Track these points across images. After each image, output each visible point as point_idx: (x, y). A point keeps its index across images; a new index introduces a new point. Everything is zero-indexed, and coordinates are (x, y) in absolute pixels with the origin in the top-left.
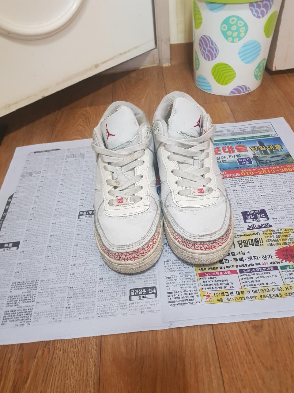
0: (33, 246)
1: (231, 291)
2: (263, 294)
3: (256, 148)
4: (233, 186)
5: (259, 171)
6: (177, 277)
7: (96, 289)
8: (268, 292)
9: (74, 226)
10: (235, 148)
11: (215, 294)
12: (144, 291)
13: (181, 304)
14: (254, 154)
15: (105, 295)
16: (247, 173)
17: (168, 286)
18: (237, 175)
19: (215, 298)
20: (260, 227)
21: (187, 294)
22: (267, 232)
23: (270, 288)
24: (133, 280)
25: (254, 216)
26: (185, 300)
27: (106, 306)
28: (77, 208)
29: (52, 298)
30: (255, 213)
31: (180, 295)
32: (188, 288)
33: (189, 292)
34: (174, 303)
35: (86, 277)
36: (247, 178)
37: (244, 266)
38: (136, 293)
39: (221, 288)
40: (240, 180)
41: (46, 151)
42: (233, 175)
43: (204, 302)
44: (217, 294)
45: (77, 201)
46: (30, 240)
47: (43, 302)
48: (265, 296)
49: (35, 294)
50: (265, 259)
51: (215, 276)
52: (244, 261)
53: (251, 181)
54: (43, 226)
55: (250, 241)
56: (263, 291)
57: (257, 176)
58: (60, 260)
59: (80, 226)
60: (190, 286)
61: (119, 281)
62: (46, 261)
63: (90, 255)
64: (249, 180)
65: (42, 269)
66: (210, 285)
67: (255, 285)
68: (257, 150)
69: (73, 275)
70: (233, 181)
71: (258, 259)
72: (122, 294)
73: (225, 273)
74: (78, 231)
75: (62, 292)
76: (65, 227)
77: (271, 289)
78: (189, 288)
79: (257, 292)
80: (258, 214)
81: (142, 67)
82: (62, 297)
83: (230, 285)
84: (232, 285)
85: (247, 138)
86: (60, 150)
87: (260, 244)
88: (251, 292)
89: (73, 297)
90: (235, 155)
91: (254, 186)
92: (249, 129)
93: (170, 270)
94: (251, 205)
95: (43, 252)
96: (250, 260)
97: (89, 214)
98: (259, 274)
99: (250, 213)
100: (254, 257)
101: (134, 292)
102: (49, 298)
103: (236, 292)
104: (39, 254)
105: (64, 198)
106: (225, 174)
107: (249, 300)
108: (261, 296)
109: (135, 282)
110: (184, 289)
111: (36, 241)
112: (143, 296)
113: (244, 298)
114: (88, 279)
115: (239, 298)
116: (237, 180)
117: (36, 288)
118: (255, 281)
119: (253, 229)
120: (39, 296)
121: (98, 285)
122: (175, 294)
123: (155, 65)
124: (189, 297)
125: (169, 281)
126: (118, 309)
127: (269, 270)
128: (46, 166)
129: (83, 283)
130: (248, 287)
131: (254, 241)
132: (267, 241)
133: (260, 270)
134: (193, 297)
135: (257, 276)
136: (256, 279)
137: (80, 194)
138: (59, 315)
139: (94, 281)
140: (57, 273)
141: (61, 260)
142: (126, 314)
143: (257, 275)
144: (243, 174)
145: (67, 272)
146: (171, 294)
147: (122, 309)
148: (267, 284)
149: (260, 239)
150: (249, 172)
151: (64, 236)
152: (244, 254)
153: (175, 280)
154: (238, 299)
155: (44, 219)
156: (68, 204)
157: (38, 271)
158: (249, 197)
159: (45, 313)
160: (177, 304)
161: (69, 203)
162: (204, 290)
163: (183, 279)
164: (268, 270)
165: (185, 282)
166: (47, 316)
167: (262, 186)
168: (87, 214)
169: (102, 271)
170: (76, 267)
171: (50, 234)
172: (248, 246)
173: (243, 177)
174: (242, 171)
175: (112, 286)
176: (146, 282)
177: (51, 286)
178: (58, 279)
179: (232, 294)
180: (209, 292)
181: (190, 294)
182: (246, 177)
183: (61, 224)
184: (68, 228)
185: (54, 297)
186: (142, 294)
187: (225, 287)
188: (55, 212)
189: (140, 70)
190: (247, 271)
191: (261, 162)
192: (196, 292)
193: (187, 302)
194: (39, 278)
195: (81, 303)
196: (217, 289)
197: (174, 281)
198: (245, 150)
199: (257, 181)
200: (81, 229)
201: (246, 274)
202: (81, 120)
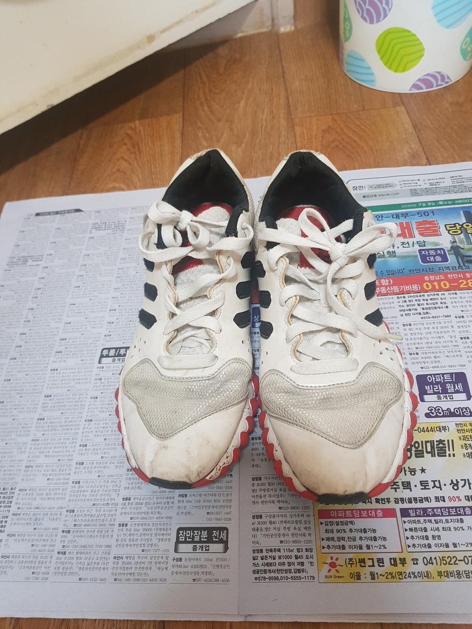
0: (13, 415)
1: (380, 556)
2: (443, 568)
3: (458, 227)
4: (404, 315)
5: (460, 281)
6: (274, 516)
7: (114, 519)
8: (455, 564)
9: (90, 379)
10: (414, 226)
11: (348, 560)
12: (205, 534)
13: (277, 578)
14: (454, 242)
15: (130, 535)
16: (436, 283)
17: (254, 536)
18: (415, 287)
19: (345, 571)
20: (452, 414)
21: (290, 557)
22: (465, 428)
23: (461, 556)
24: (185, 507)
25: (440, 388)
26: (286, 571)
27: (130, 559)
28: (99, 340)
29: (35, 529)
30: (444, 379)
31: (277, 558)
32: (295, 544)
33: (295, 553)
34: (264, 575)
35: (100, 492)
36: (434, 297)
37: (410, 501)
38: (189, 538)
39: (361, 547)
40: (419, 300)
41: (57, 213)
42: (407, 288)
43: (323, 579)
44: (351, 562)
45: (101, 325)
46: (10, 402)
47: (19, 535)
48: (448, 574)
49: (7, 517)
50: (456, 487)
51: (351, 520)
52: (411, 491)
53: (441, 303)
54: (35, 374)
55: (429, 445)
56: (445, 563)
57: (456, 294)
58: (56, 450)
59: (101, 379)
60: (300, 538)
61: (159, 508)
62: (32, 450)
63: (111, 445)
64: (439, 301)
65: (24, 464)
66: (339, 539)
67: (429, 546)
68: (460, 232)
69: (77, 485)
70: (405, 301)
71: (440, 488)
72: (161, 537)
73: (371, 513)
74: (96, 390)
75: (55, 517)
76: (74, 379)
77: (463, 559)
78: (297, 544)
79: (432, 563)
80: (450, 383)
81: (240, 35)
82: (53, 529)
83: (380, 542)
84: (383, 543)
85: (441, 203)
86: (82, 213)
87: (448, 452)
88: (420, 561)
89: (73, 532)
90: (415, 242)
91: (448, 316)
92: (448, 183)
93: (263, 499)
94: (437, 359)
95: (29, 429)
96: (425, 489)
97: (119, 355)
98: (441, 521)
99: (434, 379)
100: (434, 481)
101: (186, 535)
102: (30, 529)
103: (391, 559)
104: (22, 433)
105: (78, 316)
106: (389, 286)
107: (415, 580)
108: (440, 574)
109: (189, 513)
110: (286, 544)
111: (19, 404)
112: (201, 545)
113: (404, 575)
114: (103, 497)
115: (394, 575)
116: (414, 299)
117: (9, 504)
118: (430, 538)
119: (437, 416)
120: (14, 522)
121: (119, 511)
122: (268, 554)
123: (265, 30)
124: (293, 564)
125: (259, 523)
126: (150, 568)
127: (462, 515)
128: (54, 244)
129: (94, 505)
130: (417, 549)
131: (435, 446)
132: (462, 447)
133: (442, 513)
134: (302, 564)
135: (436, 526)
136: (433, 533)
137: (108, 310)
138: (44, 565)
139: (113, 501)
140: (48, 477)
141: (59, 449)
142: (165, 580)
143: (437, 523)
144: (427, 286)
145: (68, 476)
146: (259, 555)
147: (159, 568)
148: (455, 545)
149: (448, 441)
150: (439, 282)
151: (69, 399)
152: (413, 473)
153: (270, 522)
154: (393, 577)
155: (37, 359)
156: (84, 331)
157: (16, 468)
158: (436, 340)
159: (21, 559)
160: (270, 578)
161: (86, 328)
162: (326, 550)
163: (285, 522)
164: (460, 515)
165: (289, 530)
166: (23, 565)
167: (463, 317)
168: (115, 354)
169: (130, 482)
170: (85, 468)
171: (46, 392)
172: (423, 457)
173: (426, 294)
174: (426, 278)
175: (146, 516)
176: (209, 516)
177: (35, 504)
178: (50, 490)
179: (381, 564)
180: (335, 556)
181: (297, 557)
182: (433, 293)
183: (66, 373)
184: (79, 383)
185: (40, 527)
186: (200, 542)
187: (368, 547)
188: (59, 345)
189: (236, 40)
190: (416, 513)
191: (466, 259)
192: (309, 554)
193: (289, 575)
194: (17, 483)
195: (85, 546)
196: (351, 551)
197: (268, 525)
198: (436, 233)
199: (454, 304)
200: (102, 387)
201: (414, 519)
202: (124, 147)
